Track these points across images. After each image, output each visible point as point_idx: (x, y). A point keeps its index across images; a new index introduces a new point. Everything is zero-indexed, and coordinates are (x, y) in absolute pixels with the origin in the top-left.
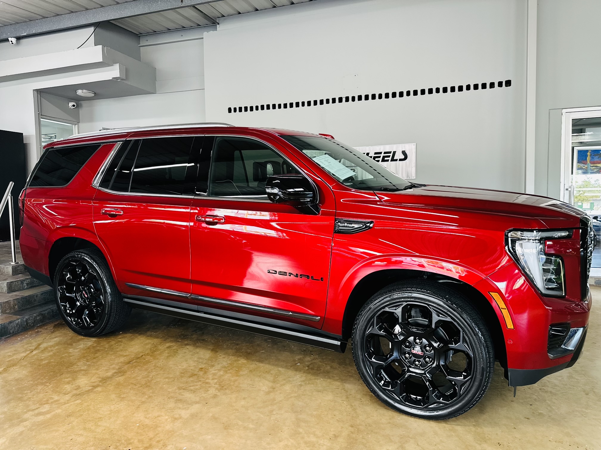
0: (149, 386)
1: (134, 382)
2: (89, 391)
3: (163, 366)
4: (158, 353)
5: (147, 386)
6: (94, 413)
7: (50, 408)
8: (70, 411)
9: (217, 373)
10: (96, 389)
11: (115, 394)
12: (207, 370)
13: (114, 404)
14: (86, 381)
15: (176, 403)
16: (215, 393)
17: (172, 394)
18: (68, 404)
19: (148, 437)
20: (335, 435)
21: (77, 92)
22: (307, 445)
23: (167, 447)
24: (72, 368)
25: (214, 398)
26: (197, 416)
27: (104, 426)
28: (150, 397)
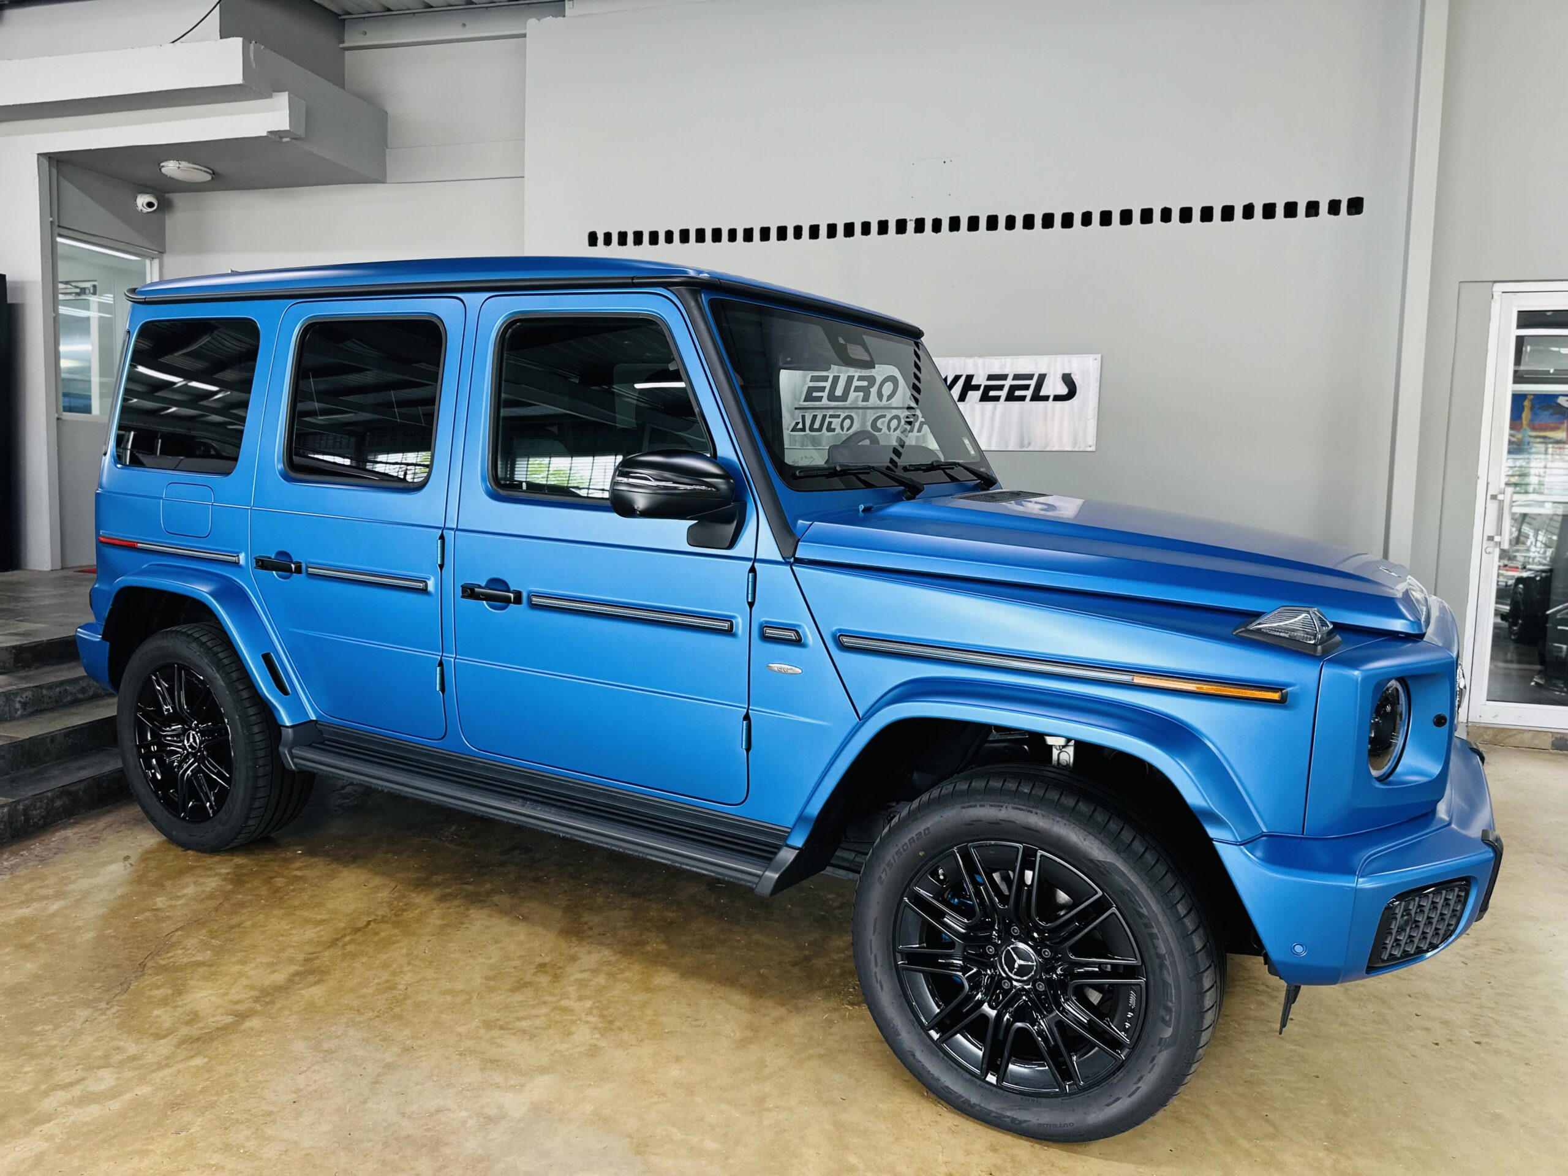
0: (400, 1017)
1: (355, 1003)
2: (225, 1028)
3: (431, 955)
4: (412, 915)
5: (394, 1017)
6: (249, 1098)
7: (118, 1079)
8: (178, 1092)
9: (591, 980)
10: (248, 1024)
11: (306, 1038)
12: (558, 972)
13: (306, 1071)
14: (214, 999)
15: (483, 1070)
16: (594, 1042)
17: (470, 1043)
18: (170, 1067)
21: (163, 166)
24: (169, 958)
25: (592, 1055)
26: (550, 1113)
27: (285, 1140)
28: (407, 1050)
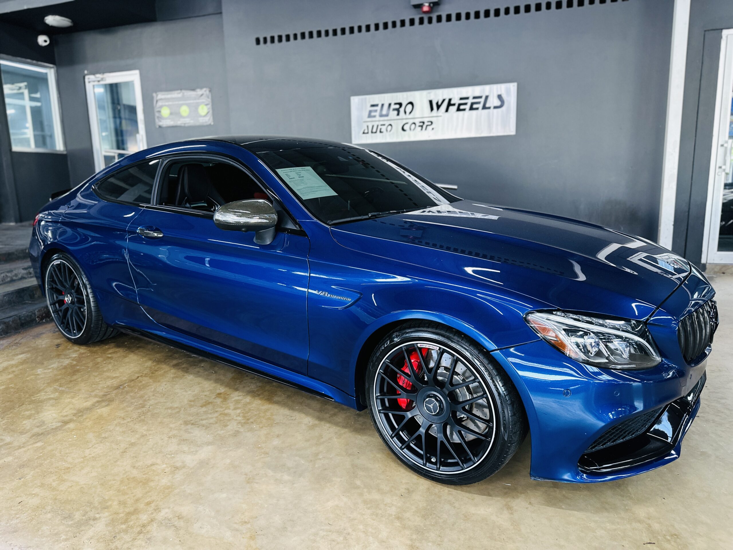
0: (143, 420)
1: (122, 415)
2: (56, 428)
3: (165, 391)
4: (160, 373)
5: (140, 420)
6: (59, 461)
8: (25, 460)
9: (241, 400)
10: (67, 426)
11: (95, 432)
13: (90, 447)
14: (54, 415)
15: (179, 444)
16: (237, 429)
17: (175, 432)
18: (24, 448)
19: (134, 496)
20: (408, 489)
21: (46, 20)
22: (369, 506)
23: (160, 513)
24: (37, 397)
25: (235, 436)
26: (208, 464)
27: (72, 481)
28: (143, 436)
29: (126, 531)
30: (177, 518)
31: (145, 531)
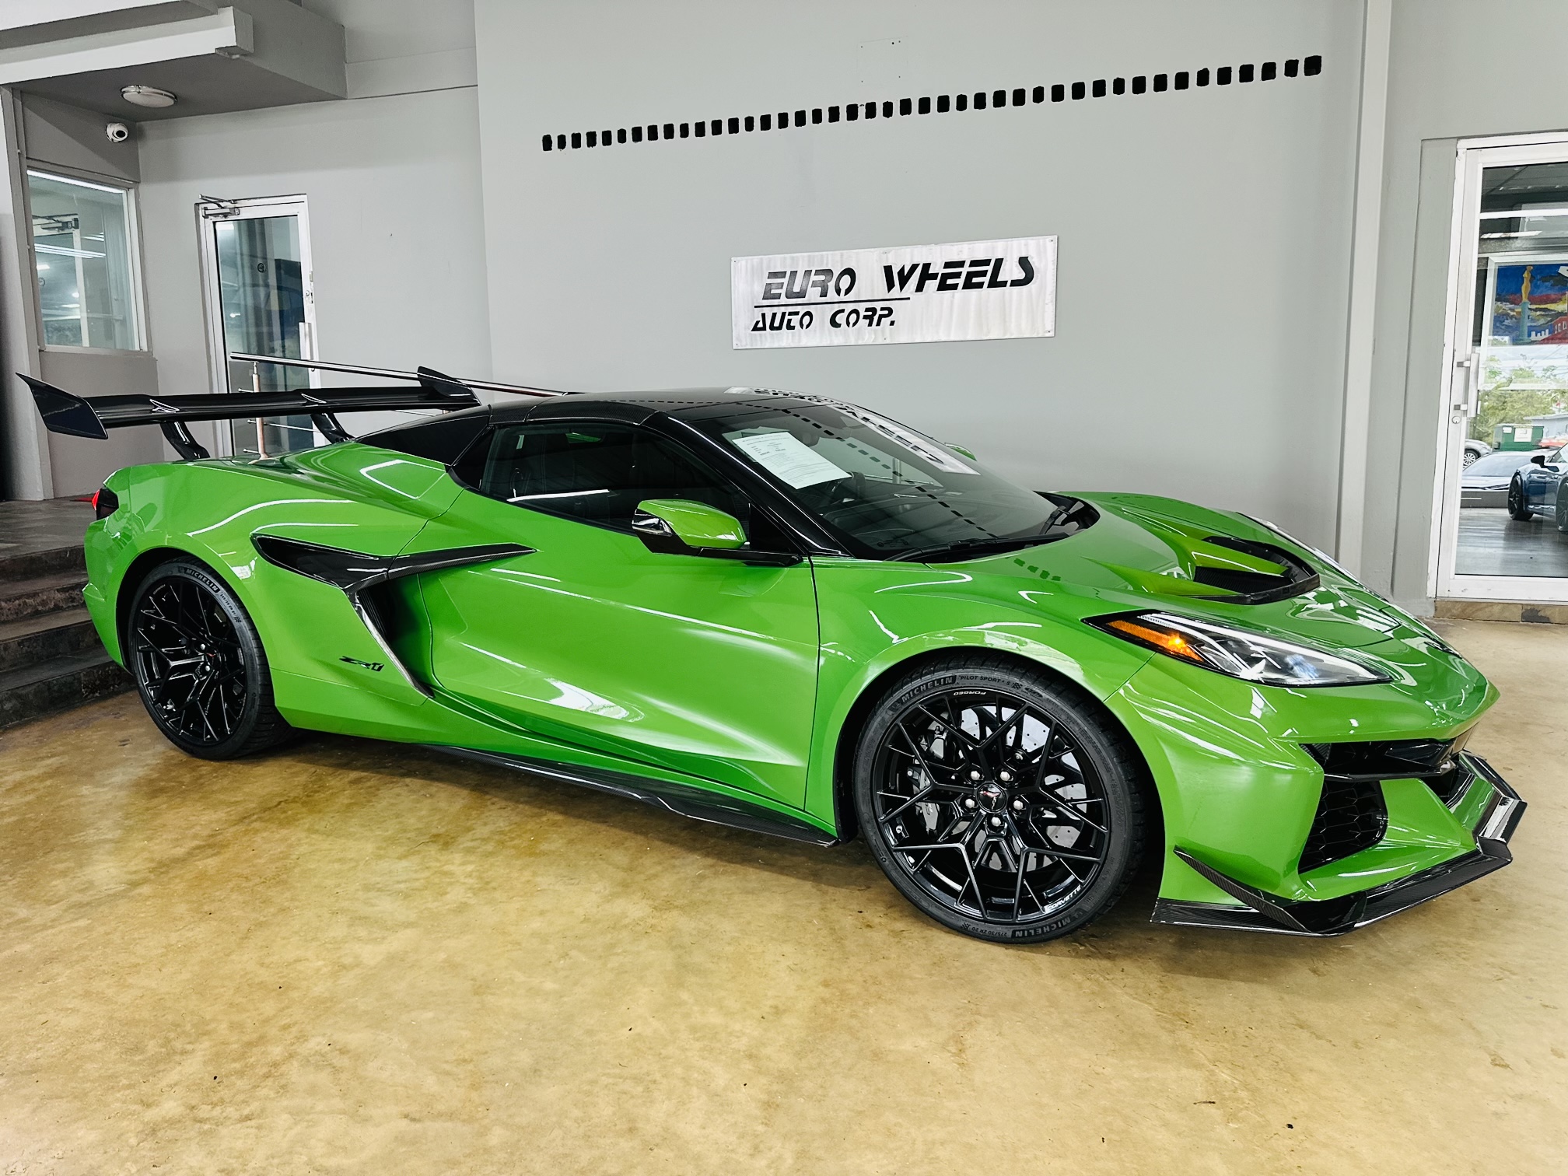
0: (285, 882)
1: (246, 872)
2: (114, 895)
3: (331, 830)
4: (323, 795)
5: (278, 882)
6: (120, 953)
8: (55, 949)
9: (479, 848)
10: (138, 891)
11: (190, 902)
12: (450, 841)
13: (179, 929)
14: (113, 870)
15: (350, 926)
16: (465, 899)
17: (345, 904)
18: (53, 928)
19: (259, 1015)
20: (776, 1007)
21: (124, 92)
22: (698, 1035)
23: (306, 1043)
24: (80, 837)
25: (460, 911)
26: (403, 961)
27: (143, 987)
28: (283, 910)
29: (241, 1073)
30: (338, 1052)
31: (275, 1074)
